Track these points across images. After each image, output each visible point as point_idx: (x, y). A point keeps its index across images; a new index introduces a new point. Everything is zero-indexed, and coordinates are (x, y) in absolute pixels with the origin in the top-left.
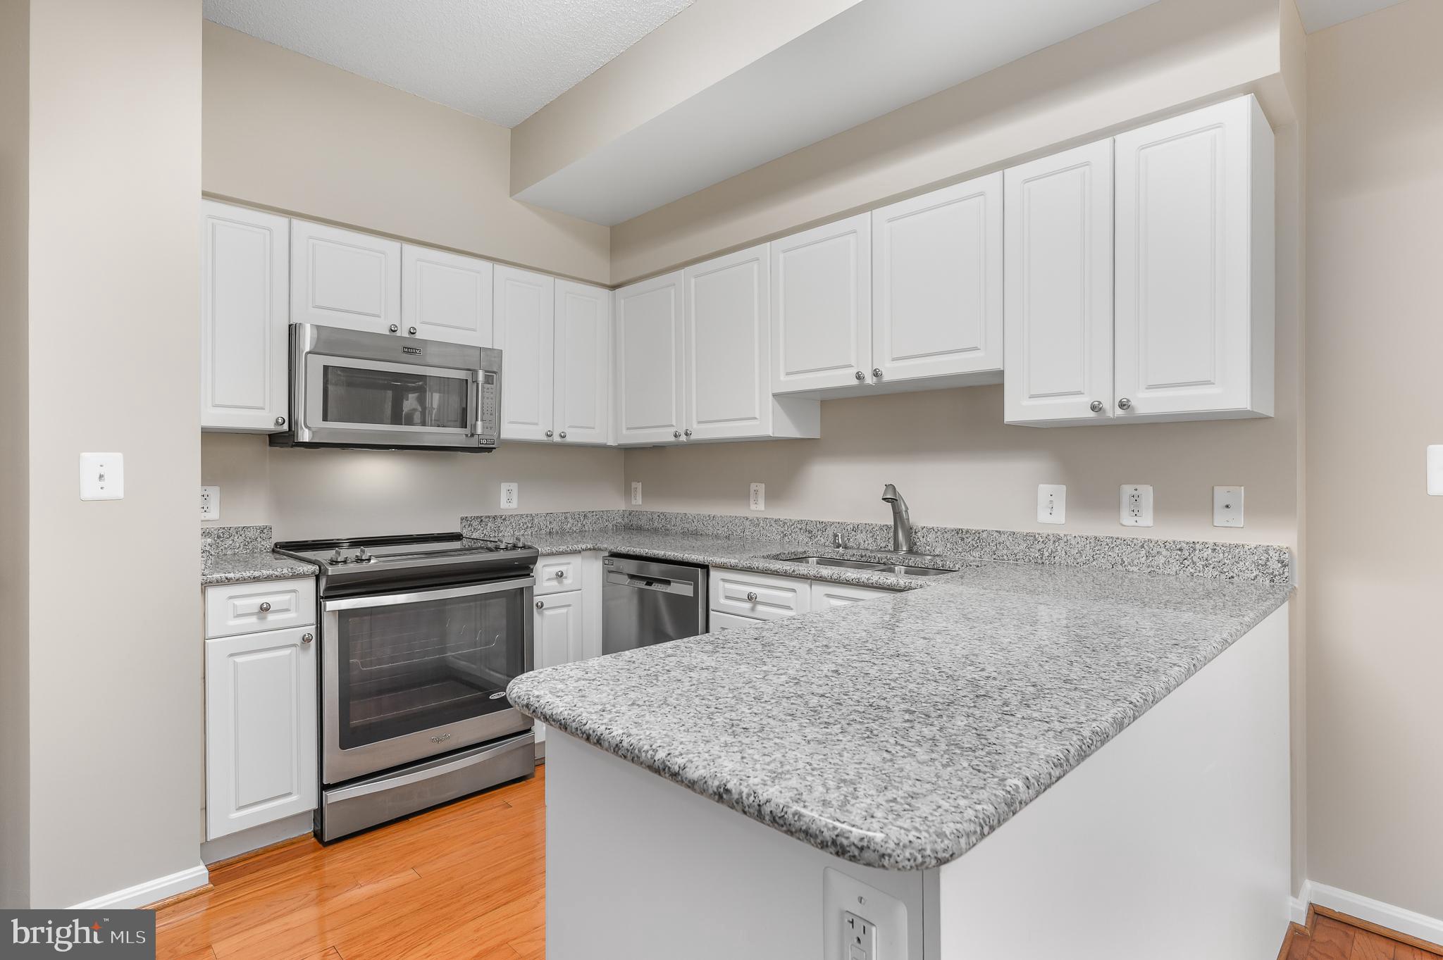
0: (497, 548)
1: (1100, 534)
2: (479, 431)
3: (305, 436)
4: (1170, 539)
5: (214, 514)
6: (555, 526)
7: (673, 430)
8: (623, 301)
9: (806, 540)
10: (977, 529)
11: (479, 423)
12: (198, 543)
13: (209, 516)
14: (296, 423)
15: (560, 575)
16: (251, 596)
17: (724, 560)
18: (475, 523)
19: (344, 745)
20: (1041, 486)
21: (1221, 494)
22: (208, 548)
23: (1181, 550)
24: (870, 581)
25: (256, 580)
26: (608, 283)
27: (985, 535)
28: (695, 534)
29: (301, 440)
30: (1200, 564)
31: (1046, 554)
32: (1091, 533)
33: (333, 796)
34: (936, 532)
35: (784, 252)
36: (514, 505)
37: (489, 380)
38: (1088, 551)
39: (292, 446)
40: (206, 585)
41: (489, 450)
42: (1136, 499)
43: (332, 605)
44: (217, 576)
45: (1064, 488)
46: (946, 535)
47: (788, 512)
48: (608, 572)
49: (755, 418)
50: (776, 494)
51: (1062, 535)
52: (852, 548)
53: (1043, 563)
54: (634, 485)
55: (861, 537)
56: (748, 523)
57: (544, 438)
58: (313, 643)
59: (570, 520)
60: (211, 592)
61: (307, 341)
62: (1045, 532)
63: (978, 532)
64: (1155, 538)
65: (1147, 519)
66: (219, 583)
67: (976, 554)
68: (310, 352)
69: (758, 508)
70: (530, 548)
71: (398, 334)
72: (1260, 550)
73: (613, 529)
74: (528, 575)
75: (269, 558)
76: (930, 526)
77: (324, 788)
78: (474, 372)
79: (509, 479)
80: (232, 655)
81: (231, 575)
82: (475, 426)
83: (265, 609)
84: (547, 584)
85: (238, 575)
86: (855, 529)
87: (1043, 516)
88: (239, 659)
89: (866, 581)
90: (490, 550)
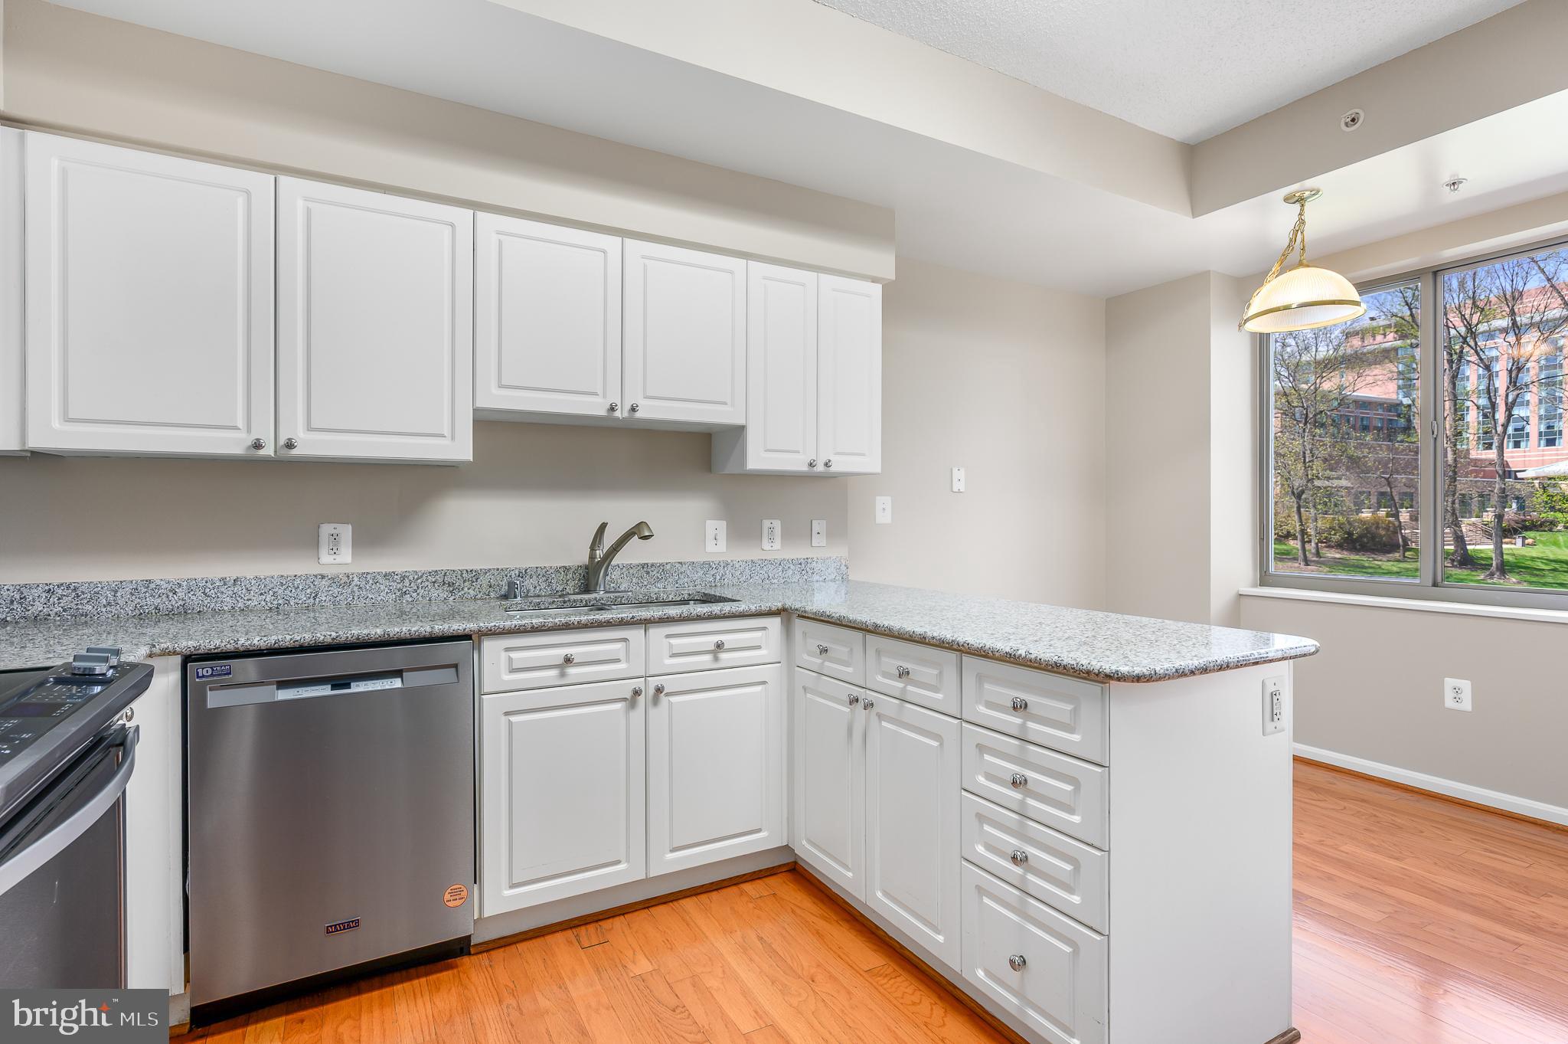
4: (795, 557)
10: (661, 562)
20: (708, 522)
23: (800, 564)
24: (723, 612)
27: (668, 567)
32: (749, 558)
34: (622, 569)
38: (747, 572)
45: (725, 523)
46: (631, 571)
47: (407, 561)
50: (377, 537)
51: (729, 561)
53: (716, 586)
56: (322, 583)
62: (716, 559)
63: (662, 565)
64: (785, 557)
65: (777, 545)
69: (340, 559)
86: (522, 575)
87: (712, 548)
89: (718, 613)
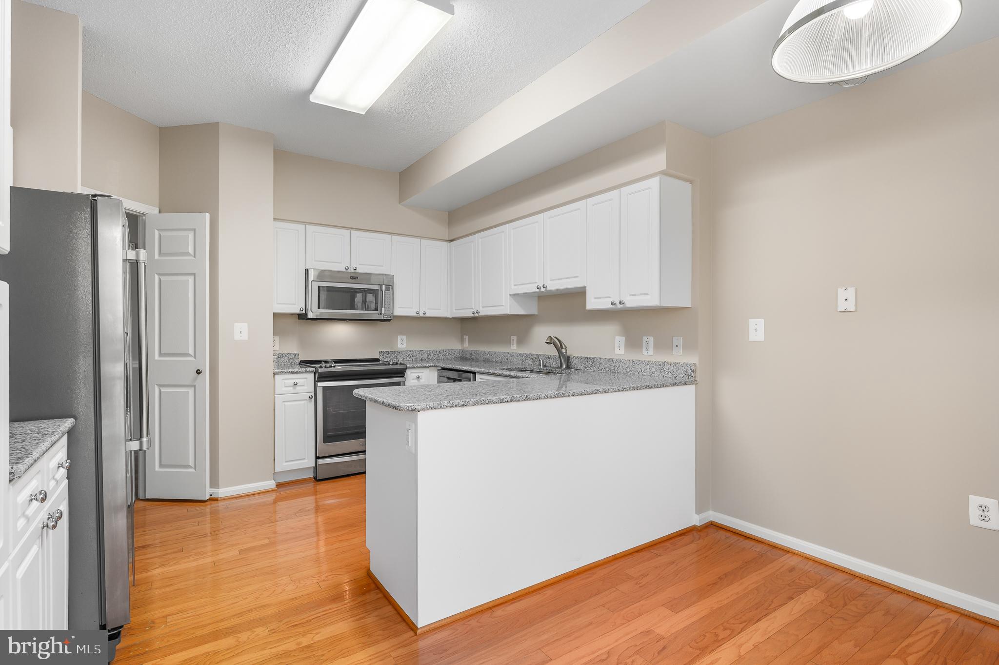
0: (389, 364)
1: (634, 359)
2: (383, 312)
3: (311, 315)
4: (657, 360)
5: (277, 348)
6: (424, 357)
7: (472, 311)
8: (453, 248)
9: (531, 363)
11: (383, 308)
12: (272, 358)
13: (275, 348)
14: (308, 310)
15: (418, 378)
16: (291, 379)
17: (483, 370)
18: (385, 354)
19: (325, 441)
20: (616, 337)
21: (675, 341)
22: (275, 360)
23: (660, 365)
25: (292, 373)
26: (447, 239)
27: (595, 359)
28: (488, 361)
29: (309, 317)
30: (666, 371)
31: (616, 368)
32: (632, 358)
33: (320, 461)
34: (579, 359)
35: (513, 229)
36: (404, 346)
37: (388, 289)
38: (630, 366)
39: (306, 320)
40: (275, 373)
41: (389, 320)
42: (647, 342)
43: (320, 384)
44: (279, 370)
45: (624, 338)
47: (525, 350)
48: (440, 376)
49: (503, 306)
50: (520, 342)
51: (622, 359)
52: (548, 367)
53: (615, 372)
54: (465, 337)
55: (551, 361)
56: (509, 355)
57: (415, 315)
58: (313, 399)
59: (432, 354)
60: (276, 376)
61: (311, 277)
62: (617, 358)
63: (593, 358)
64: (652, 360)
65: (651, 352)
66: (279, 373)
67: (592, 368)
68: (313, 281)
69: (514, 348)
70: (403, 364)
71: (349, 270)
72: (685, 364)
73: (454, 359)
74: (403, 377)
75: (298, 366)
76: (576, 356)
77: (317, 458)
78: (381, 285)
79: (402, 334)
80: (284, 402)
81: (283, 371)
82: (381, 310)
83: (295, 384)
84: (412, 381)
85: (286, 371)
87: (617, 351)
88: (286, 403)
90: (386, 365)
